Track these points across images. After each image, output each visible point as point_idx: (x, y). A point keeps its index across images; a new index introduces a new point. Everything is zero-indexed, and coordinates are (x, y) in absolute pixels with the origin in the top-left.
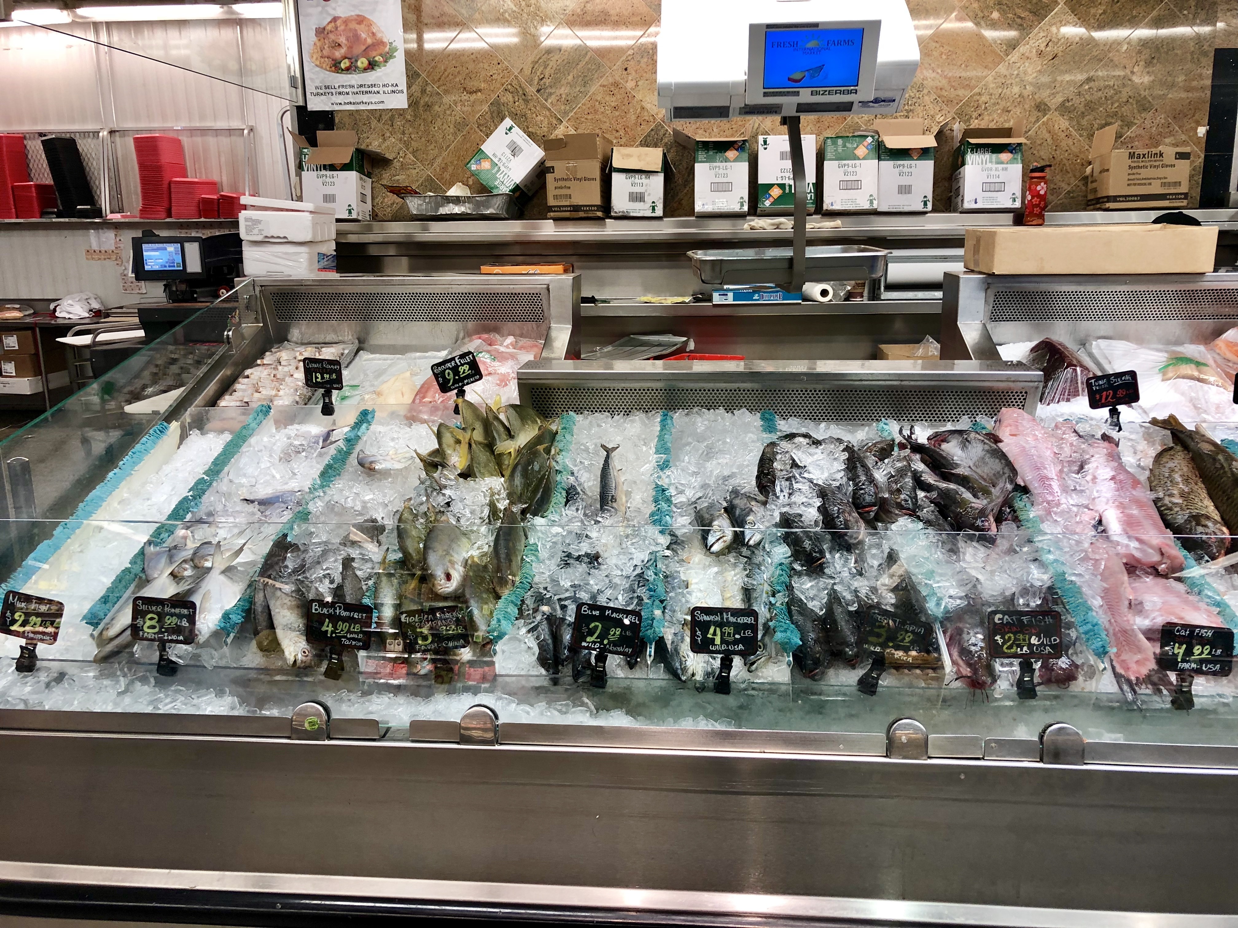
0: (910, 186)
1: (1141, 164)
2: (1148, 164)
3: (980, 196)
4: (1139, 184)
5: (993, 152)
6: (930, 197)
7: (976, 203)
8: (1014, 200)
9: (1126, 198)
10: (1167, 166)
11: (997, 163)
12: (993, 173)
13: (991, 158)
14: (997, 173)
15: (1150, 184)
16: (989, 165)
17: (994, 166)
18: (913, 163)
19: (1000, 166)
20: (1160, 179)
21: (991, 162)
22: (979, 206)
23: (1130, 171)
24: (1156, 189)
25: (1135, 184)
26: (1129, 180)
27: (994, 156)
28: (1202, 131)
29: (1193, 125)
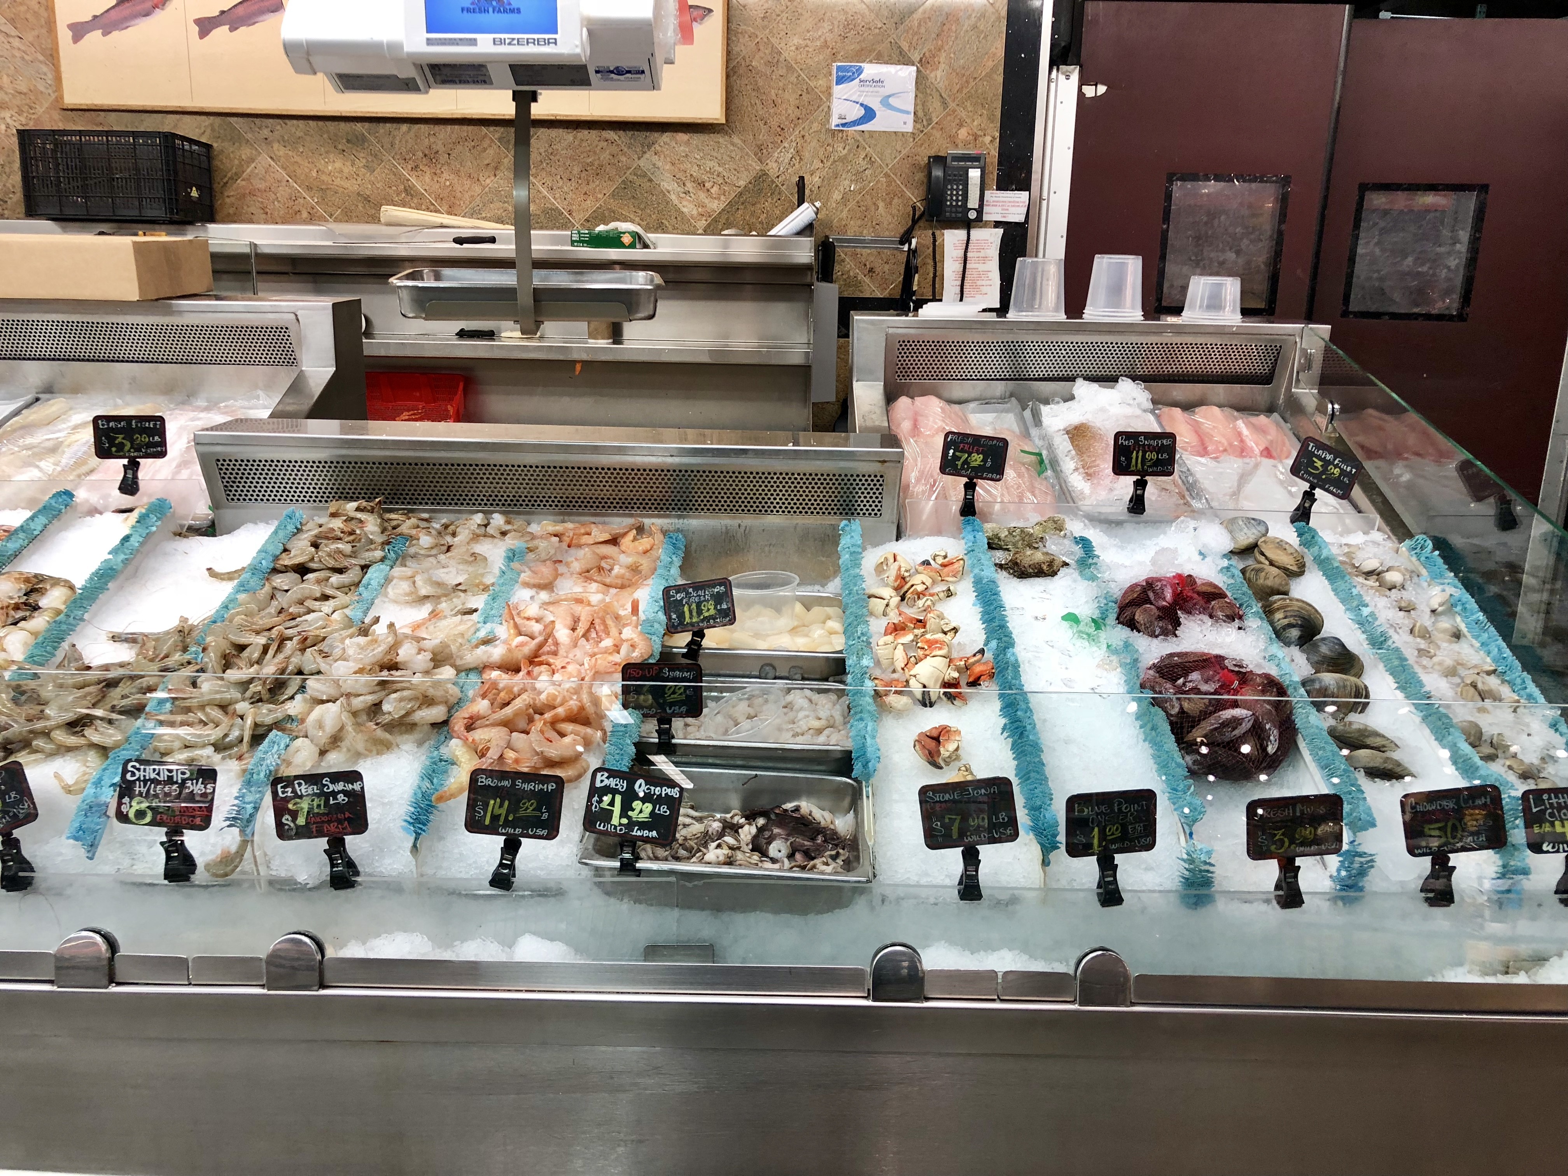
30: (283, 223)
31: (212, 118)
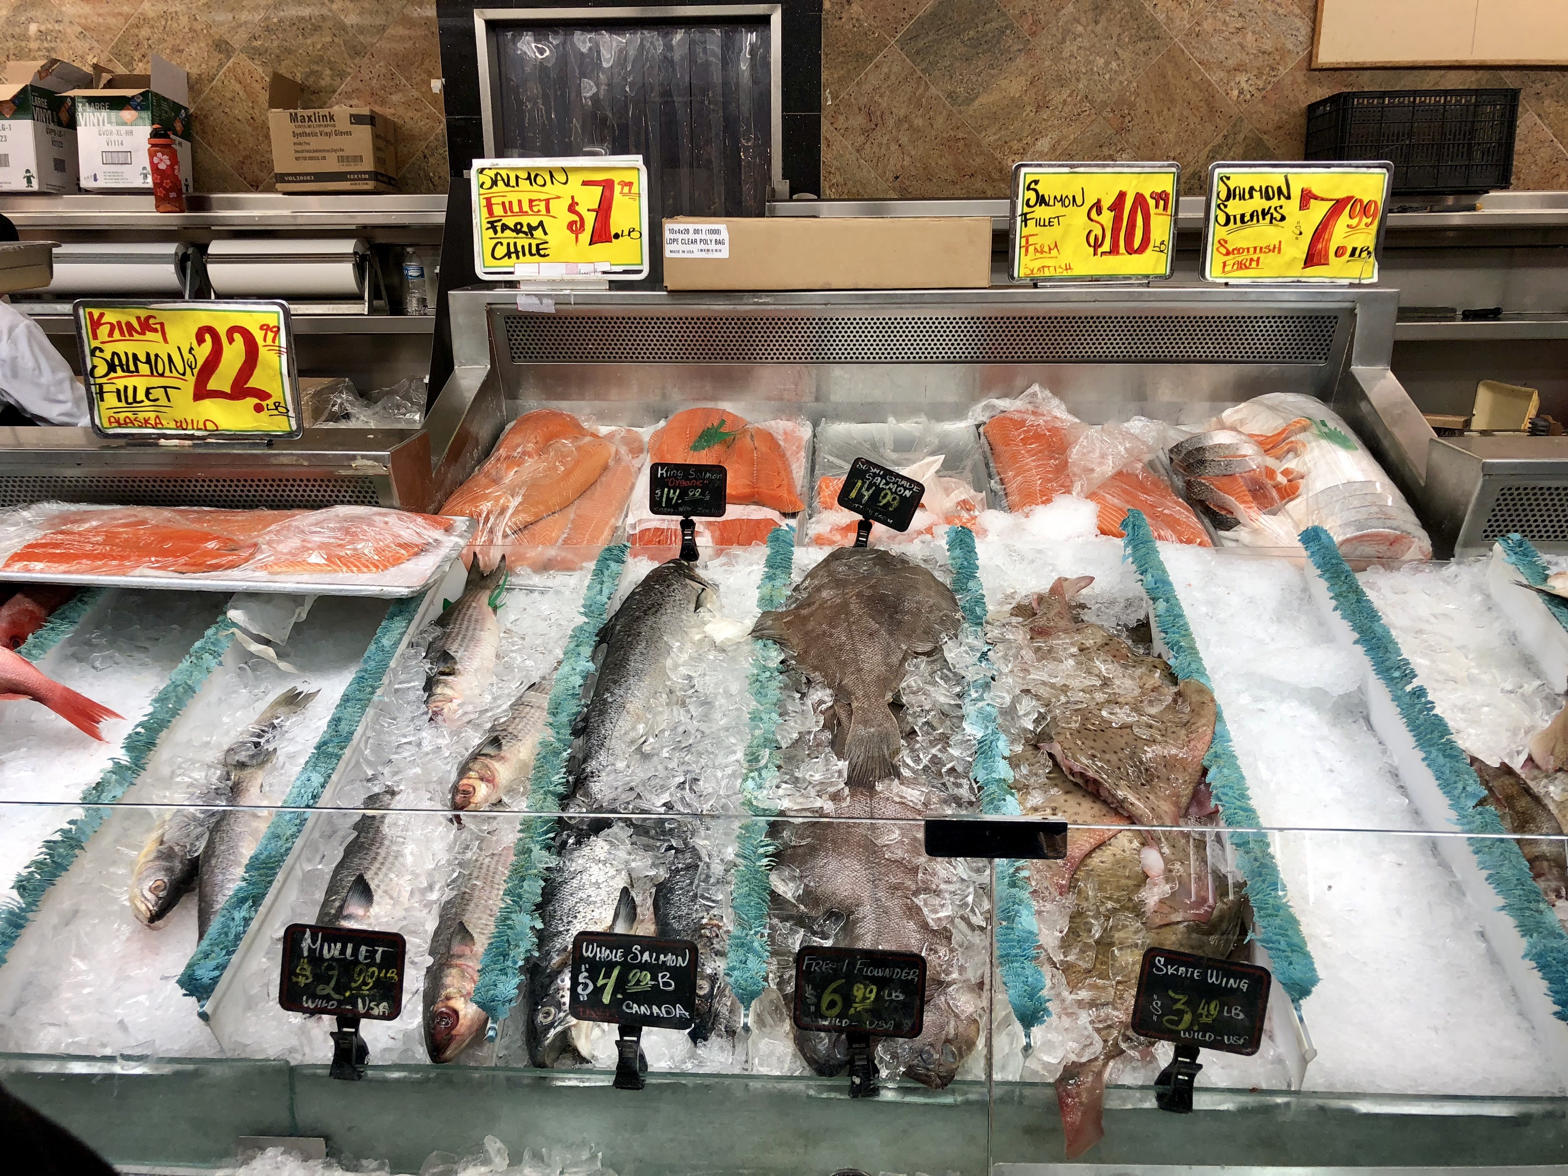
0: (6, 156)
1: (308, 130)
2: (317, 130)
3: (101, 170)
4: (311, 158)
5: (111, 108)
6: (34, 171)
7: (96, 180)
8: (145, 176)
9: (296, 177)
10: (341, 133)
11: (118, 124)
12: (114, 137)
13: (109, 117)
14: (120, 138)
15: (324, 158)
16: (108, 127)
17: (115, 128)
18: (6, 123)
19: (123, 129)
20: (335, 151)
21: (110, 122)
22: (101, 184)
23: (295, 140)
24: (331, 165)
25: (305, 158)
26: (297, 152)
27: (114, 114)
28: (437, 85)
29: (424, 76)
31: (1481, 72)
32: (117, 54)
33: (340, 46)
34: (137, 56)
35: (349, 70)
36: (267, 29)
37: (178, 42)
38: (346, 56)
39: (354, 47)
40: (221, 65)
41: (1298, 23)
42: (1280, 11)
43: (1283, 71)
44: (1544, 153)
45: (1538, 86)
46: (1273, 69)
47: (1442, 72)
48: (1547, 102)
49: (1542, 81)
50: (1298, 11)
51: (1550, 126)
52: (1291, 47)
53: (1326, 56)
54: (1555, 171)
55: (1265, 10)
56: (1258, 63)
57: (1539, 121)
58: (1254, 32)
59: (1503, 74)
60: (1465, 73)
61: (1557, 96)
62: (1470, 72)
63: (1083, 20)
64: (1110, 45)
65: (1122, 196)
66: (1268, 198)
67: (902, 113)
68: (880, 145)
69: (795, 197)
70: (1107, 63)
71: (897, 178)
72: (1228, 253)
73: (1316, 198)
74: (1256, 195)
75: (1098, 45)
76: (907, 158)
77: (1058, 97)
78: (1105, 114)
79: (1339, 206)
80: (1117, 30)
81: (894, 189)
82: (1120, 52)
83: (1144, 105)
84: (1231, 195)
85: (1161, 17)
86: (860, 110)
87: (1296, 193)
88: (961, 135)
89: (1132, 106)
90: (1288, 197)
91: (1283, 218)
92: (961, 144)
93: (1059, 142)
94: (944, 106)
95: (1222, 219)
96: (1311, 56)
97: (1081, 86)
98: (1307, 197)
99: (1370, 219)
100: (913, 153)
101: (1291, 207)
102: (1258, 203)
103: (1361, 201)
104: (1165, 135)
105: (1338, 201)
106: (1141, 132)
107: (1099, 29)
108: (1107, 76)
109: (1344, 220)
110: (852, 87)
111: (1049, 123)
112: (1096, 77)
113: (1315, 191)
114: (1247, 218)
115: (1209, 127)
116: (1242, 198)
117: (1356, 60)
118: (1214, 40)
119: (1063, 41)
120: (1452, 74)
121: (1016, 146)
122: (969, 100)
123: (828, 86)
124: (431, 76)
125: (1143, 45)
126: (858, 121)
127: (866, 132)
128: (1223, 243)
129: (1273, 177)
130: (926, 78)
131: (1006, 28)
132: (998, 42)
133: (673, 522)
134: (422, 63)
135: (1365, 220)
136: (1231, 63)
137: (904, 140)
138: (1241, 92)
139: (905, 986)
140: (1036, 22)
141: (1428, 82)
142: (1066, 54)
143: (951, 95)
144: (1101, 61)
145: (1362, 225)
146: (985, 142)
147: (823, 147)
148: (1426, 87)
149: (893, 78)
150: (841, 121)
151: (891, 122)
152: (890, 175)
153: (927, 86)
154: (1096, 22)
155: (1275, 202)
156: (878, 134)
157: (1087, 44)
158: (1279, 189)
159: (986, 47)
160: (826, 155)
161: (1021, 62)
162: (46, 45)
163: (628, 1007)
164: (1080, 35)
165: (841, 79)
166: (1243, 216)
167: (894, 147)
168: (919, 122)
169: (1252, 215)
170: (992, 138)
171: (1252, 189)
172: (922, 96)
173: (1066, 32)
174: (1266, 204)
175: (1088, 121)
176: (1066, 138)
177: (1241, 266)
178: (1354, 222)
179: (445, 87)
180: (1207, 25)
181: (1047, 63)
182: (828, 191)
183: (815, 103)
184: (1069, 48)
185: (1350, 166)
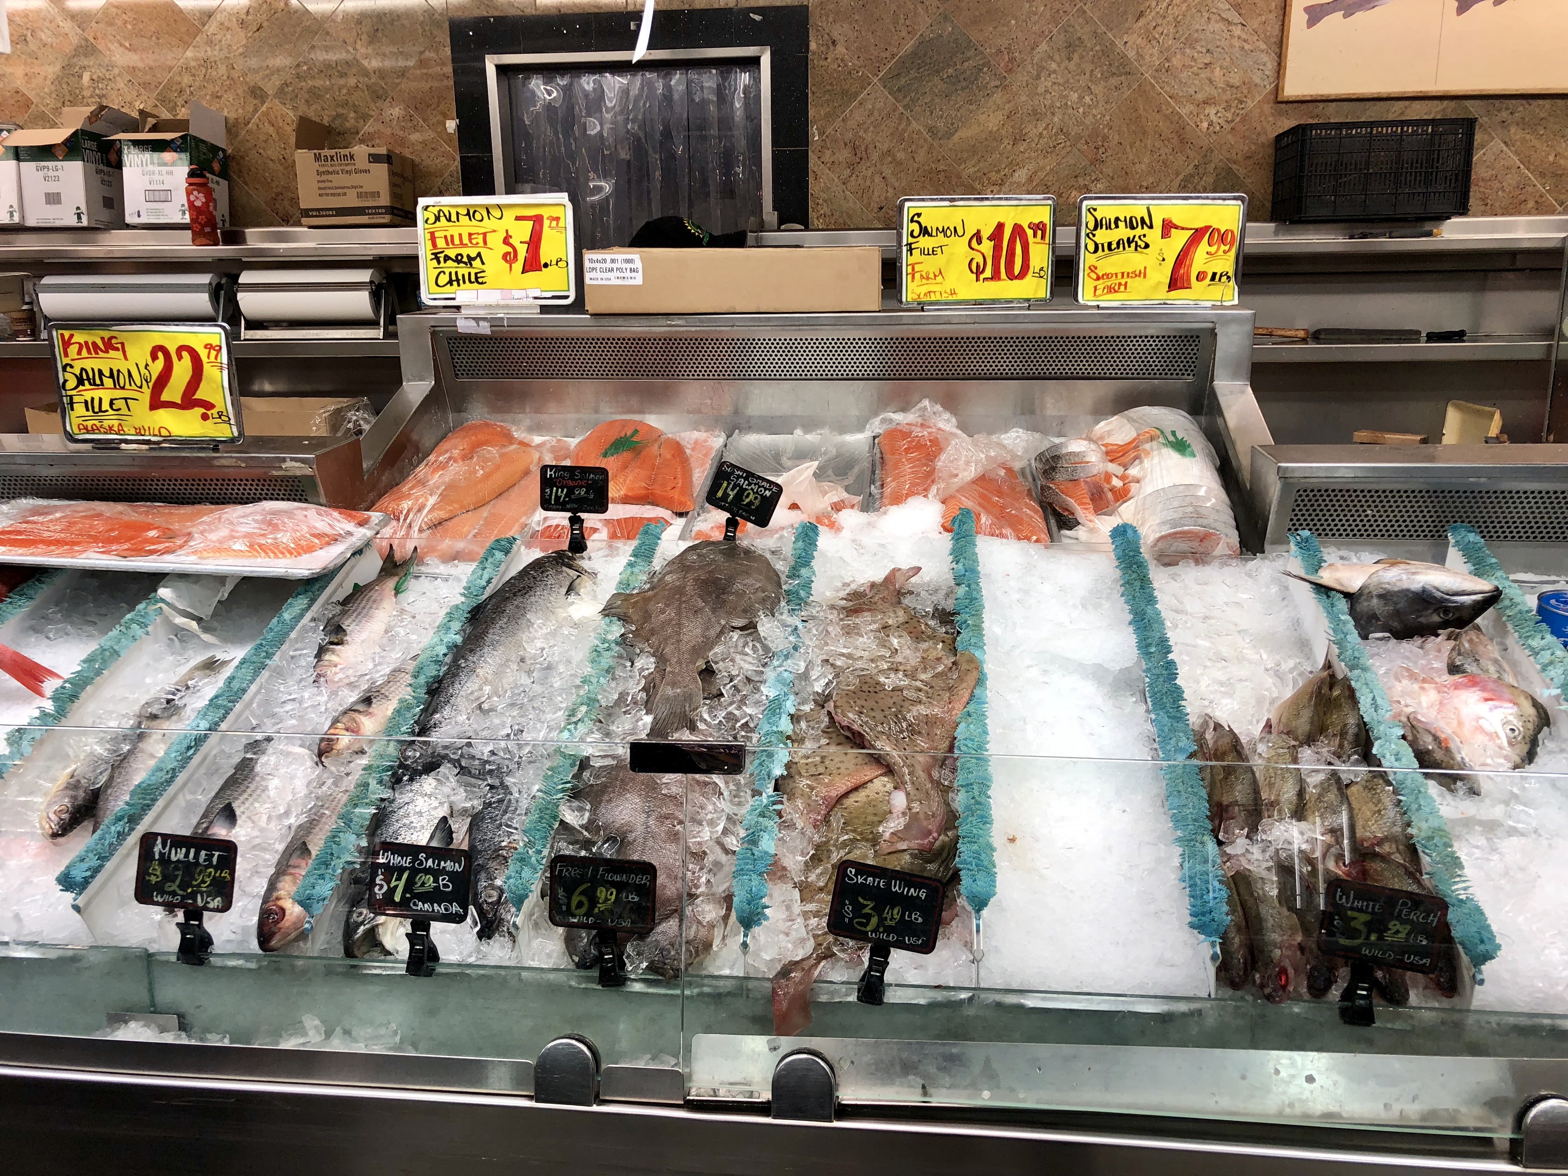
0: (58, 194)
1: (331, 169)
2: (338, 168)
3: (144, 207)
4: (333, 195)
5: (154, 150)
6: (84, 209)
7: (139, 216)
8: (184, 213)
9: (320, 212)
10: (361, 171)
11: (159, 165)
12: (157, 177)
13: (152, 158)
14: (161, 178)
15: (345, 194)
16: (151, 167)
17: (157, 169)
18: (59, 164)
19: (164, 169)
20: (355, 187)
21: (152, 163)
22: (144, 220)
23: (318, 177)
24: (351, 200)
25: (327, 195)
26: (320, 188)
27: (156, 155)
28: (451, 125)
29: (440, 118)
30: (1503, 215)
31: (1446, 102)
32: (163, 100)
33: (363, 91)
34: (180, 102)
35: (372, 113)
36: (298, 76)
37: (217, 88)
38: (369, 99)
39: (375, 92)
40: (256, 110)
41: (1264, 58)
42: (1247, 47)
43: (1250, 104)
44: (1510, 181)
45: (1505, 114)
46: (1241, 102)
47: (1407, 103)
48: (1513, 130)
49: (1507, 109)
50: (1263, 46)
51: (1516, 153)
52: (1258, 81)
53: (1292, 88)
54: (1522, 197)
55: (1232, 46)
56: (1227, 96)
57: (1505, 148)
58: (1221, 67)
59: (1468, 103)
60: (1430, 103)
61: (1523, 124)
62: (1435, 102)
63: (1057, 57)
64: (1083, 81)
65: (1000, 227)
66: (1132, 228)
67: (885, 147)
68: (865, 178)
69: (783, 227)
70: (1081, 98)
71: (881, 208)
72: (1098, 278)
73: (1176, 227)
74: (1121, 224)
75: (1071, 81)
76: (890, 190)
77: (1033, 130)
78: (1079, 146)
79: (1198, 234)
80: (1088, 67)
81: (879, 219)
82: (1092, 87)
83: (1116, 137)
84: (1098, 225)
85: (1132, 54)
86: (846, 144)
87: (1158, 223)
88: (941, 168)
89: (1105, 138)
90: (1151, 227)
91: (1147, 246)
92: (942, 176)
93: (1035, 172)
94: (925, 140)
95: (1091, 247)
96: (1277, 89)
97: (1056, 119)
98: (1168, 227)
99: (1227, 248)
100: (896, 184)
101: (1154, 236)
102: (1123, 232)
103: (1218, 230)
104: (1137, 165)
105: (1197, 230)
106: (1115, 162)
107: (1072, 66)
108: (1081, 110)
109: (1203, 247)
110: (838, 123)
111: (1026, 155)
112: (1070, 111)
113: (1175, 221)
114: (1114, 246)
115: (1181, 158)
116: (1109, 227)
117: (1320, 93)
118: (1184, 75)
119: (1038, 77)
120: (1417, 104)
121: (994, 177)
122: (949, 135)
123: (815, 122)
124: (446, 117)
125: (1114, 81)
126: (844, 155)
127: (852, 166)
128: (1093, 269)
129: (1136, 208)
130: (907, 114)
131: (984, 65)
132: (976, 80)
133: (561, 518)
134: (438, 106)
135: (1223, 248)
136: (1200, 97)
137: (887, 172)
138: (1211, 124)
139: (640, 890)
140: (1012, 60)
141: (1394, 112)
142: (1041, 90)
143: (931, 130)
144: (1075, 96)
145: (1221, 252)
146: (964, 175)
147: (811, 180)
148: (1391, 117)
149: (876, 113)
150: (827, 156)
151: (875, 156)
152: (875, 206)
153: (909, 123)
154: (1070, 59)
155: (1139, 231)
156: (862, 166)
157: (1061, 81)
158: (1142, 219)
159: (964, 84)
160: (814, 187)
161: (998, 97)
162: (97, 92)
163: (415, 904)
164: (1054, 72)
165: (827, 116)
166: (1110, 244)
167: (878, 179)
168: (900, 155)
169: (1118, 243)
170: (972, 170)
171: (1117, 219)
172: (904, 130)
173: (1041, 68)
174: (1130, 233)
175: (1064, 152)
176: (1043, 168)
177: (1111, 290)
178: (1213, 249)
179: (459, 127)
180: (1176, 61)
181: (1024, 98)
182: (816, 222)
183: (803, 139)
184: (1045, 83)
185: (1207, 198)
